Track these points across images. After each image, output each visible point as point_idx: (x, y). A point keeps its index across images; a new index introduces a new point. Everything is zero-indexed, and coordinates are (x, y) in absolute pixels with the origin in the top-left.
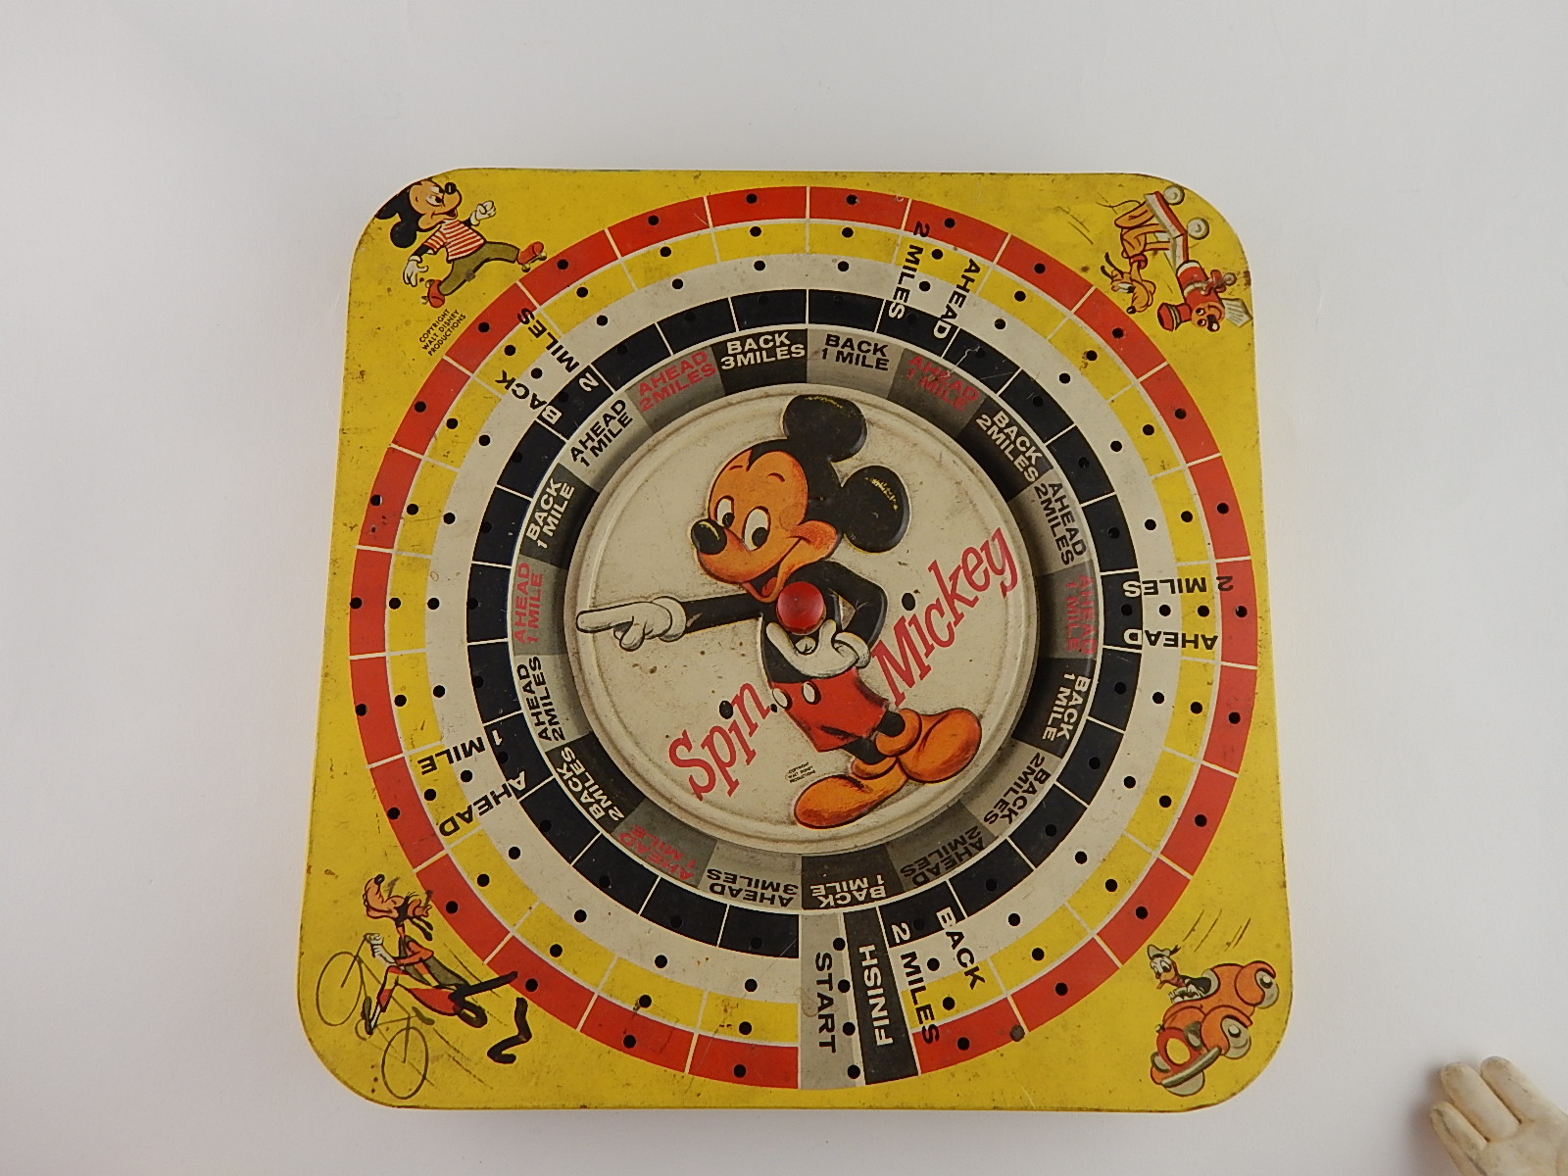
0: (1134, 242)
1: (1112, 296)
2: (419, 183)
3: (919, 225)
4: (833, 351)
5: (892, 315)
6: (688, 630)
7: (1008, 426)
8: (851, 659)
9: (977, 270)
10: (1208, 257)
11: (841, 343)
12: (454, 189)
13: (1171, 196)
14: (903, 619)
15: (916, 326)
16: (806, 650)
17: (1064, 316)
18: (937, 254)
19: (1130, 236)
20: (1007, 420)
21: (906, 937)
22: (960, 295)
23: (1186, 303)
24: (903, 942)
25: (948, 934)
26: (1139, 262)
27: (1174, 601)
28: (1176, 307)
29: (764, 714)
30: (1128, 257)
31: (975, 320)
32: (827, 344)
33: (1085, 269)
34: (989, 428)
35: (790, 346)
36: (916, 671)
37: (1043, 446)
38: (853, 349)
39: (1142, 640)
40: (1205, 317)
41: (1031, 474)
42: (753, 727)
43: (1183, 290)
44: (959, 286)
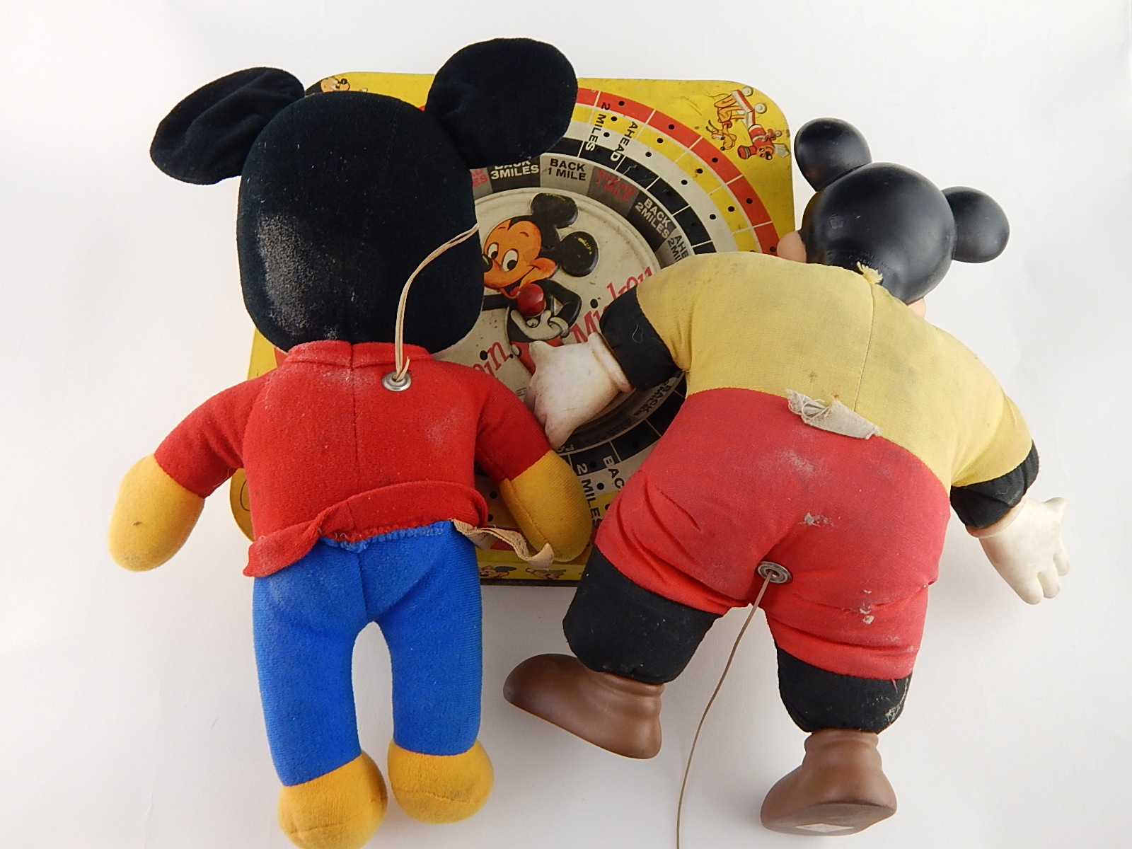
0: (725, 115)
1: (712, 142)
2: (327, 79)
3: (604, 104)
4: (554, 169)
5: (587, 148)
7: (652, 207)
8: (558, 331)
9: (636, 127)
10: (765, 123)
11: (559, 163)
12: (346, 82)
13: (745, 93)
14: (590, 313)
15: (601, 154)
16: (533, 325)
17: (684, 151)
18: (614, 119)
19: (723, 112)
20: (651, 204)
21: (585, 471)
22: (626, 140)
23: (753, 146)
24: (583, 474)
25: (610, 470)
26: (728, 125)
28: (748, 148)
29: (505, 359)
30: (722, 122)
31: (635, 153)
32: (551, 164)
33: (697, 128)
34: (642, 210)
35: (530, 166)
37: (671, 216)
38: (566, 168)
40: (764, 152)
41: (665, 234)
42: (498, 366)
43: (752, 139)
44: (626, 135)
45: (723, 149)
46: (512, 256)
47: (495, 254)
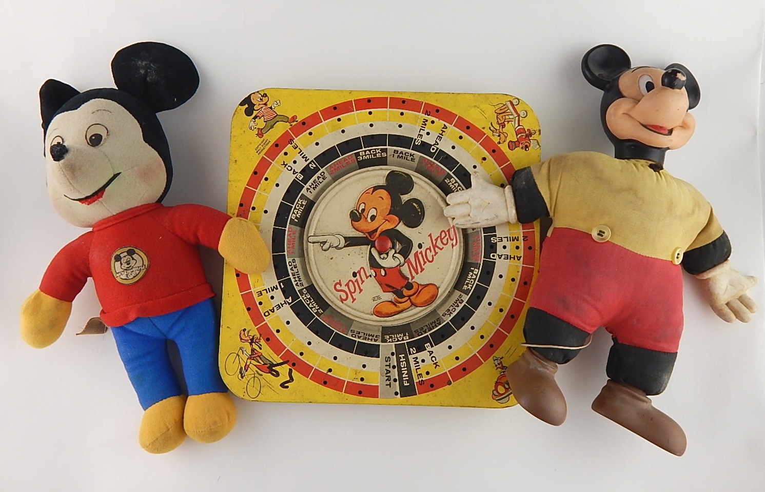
0: (501, 119)
1: (492, 138)
2: (254, 93)
3: (427, 111)
4: (396, 155)
5: (416, 144)
6: (345, 247)
7: (455, 183)
8: (398, 263)
9: (446, 128)
10: (526, 124)
11: (399, 152)
12: (266, 96)
13: (515, 102)
14: (417, 252)
15: (424, 148)
16: (384, 258)
17: (476, 145)
18: (433, 122)
19: (500, 116)
20: (454, 181)
21: (415, 352)
22: (440, 137)
23: (518, 141)
24: (413, 354)
25: (428, 351)
26: (502, 126)
27: (508, 244)
28: (514, 142)
29: (367, 278)
30: (499, 124)
31: (445, 146)
32: (394, 152)
33: (484, 128)
34: (449, 183)
35: (381, 153)
36: (419, 270)
38: (403, 155)
39: (496, 257)
40: (524, 146)
43: (517, 136)
44: (440, 134)
45: (499, 143)
46: (373, 212)
47: (363, 210)
